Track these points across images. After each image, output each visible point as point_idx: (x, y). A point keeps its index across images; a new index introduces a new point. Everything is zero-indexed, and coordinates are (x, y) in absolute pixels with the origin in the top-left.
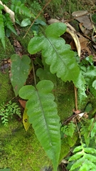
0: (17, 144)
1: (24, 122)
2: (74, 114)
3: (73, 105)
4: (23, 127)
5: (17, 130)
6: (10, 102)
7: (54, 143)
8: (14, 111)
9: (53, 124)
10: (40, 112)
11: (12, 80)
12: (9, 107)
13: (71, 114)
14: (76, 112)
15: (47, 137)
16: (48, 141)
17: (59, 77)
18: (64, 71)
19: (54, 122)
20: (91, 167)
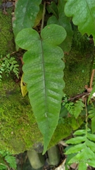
0: (10, 109)
1: (22, 85)
2: (86, 91)
3: (88, 80)
4: (20, 91)
5: (12, 93)
6: (8, 56)
7: (51, 114)
8: (11, 68)
9: (55, 90)
10: (40, 71)
11: (14, 25)
12: (6, 62)
13: (81, 91)
14: (88, 90)
15: (43, 104)
16: (43, 110)
17: (75, 23)
18: (85, 16)
19: (56, 88)
20: (91, 157)
